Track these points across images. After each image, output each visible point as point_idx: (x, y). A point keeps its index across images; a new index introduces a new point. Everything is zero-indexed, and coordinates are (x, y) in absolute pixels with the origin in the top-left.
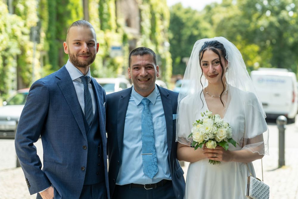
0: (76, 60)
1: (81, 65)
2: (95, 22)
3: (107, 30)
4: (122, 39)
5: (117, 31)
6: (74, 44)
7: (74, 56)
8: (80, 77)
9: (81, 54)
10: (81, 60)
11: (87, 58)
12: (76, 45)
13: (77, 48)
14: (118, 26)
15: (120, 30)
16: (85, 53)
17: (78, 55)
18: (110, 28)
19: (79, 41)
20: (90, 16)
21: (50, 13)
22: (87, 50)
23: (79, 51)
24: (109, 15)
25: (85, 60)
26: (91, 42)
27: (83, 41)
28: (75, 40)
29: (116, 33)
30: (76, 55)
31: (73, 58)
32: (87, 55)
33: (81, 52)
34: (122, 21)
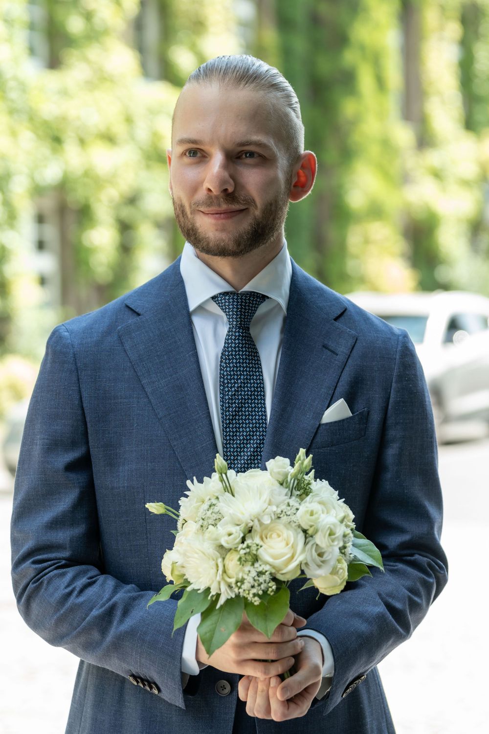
8: (212, 298)
10: (207, 226)
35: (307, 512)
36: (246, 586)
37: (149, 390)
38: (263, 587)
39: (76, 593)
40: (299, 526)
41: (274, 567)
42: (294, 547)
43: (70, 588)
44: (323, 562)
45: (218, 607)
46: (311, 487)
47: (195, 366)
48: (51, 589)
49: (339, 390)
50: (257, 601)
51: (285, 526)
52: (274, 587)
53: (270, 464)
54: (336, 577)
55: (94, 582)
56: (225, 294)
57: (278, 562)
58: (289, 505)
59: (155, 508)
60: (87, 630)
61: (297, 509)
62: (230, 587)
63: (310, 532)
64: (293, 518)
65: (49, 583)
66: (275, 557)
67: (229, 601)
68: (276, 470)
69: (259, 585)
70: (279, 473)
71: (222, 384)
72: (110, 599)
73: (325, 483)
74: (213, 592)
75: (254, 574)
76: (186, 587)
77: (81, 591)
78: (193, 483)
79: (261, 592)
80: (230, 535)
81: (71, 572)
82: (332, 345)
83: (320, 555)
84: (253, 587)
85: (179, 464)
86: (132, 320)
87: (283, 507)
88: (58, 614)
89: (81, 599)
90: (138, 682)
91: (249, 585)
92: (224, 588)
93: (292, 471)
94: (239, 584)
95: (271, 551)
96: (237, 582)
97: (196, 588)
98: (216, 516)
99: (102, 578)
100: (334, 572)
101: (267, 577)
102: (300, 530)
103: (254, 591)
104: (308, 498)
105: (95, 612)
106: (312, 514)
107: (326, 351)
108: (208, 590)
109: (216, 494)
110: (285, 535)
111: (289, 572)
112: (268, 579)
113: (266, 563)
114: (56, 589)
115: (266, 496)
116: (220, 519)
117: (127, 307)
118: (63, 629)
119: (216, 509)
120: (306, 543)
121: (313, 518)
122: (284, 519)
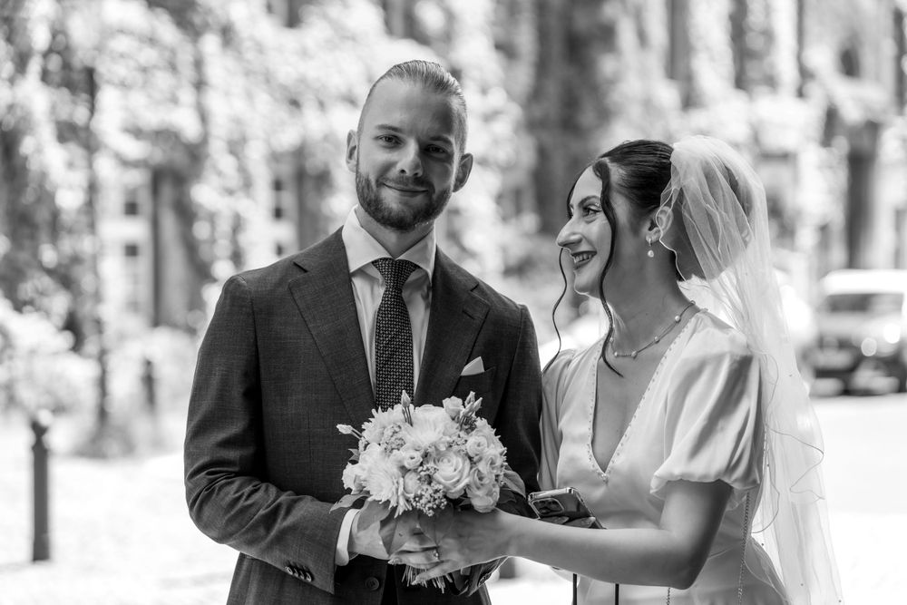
0: (373, 197)
1: (388, 219)
2: (712, 59)
3: (762, 90)
4: (823, 124)
5: (801, 94)
6: (377, 138)
7: (368, 181)
8: (373, 262)
9: (393, 180)
10: (391, 199)
11: (411, 196)
12: (382, 142)
13: (382, 156)
14: (805, 74)
15: (814, 89)
16: (407, 179)
17: (381, 182)
18: (771, 82)
19: (395, 129)
20: (693, 40)
21: (543, 35)
22: (417, 167)
23: (387, 167)
24: (769, 35)
25: (406, 204)
26: (438, 143)
27: (411, 133)
28: (382, 127)
29: (798, 100)
30: (377, 181)
31: (366, 190)
32: (411, 187)
33: (394, 173)
34: (823, 57)
35: (475, 443)
36: (423, 501)
37: (314, 333)
38: (437, 502)
39: (244, 497)
40: (467, 454)
41: (445, 487)
42: (461, 472)
43: (239, 494)
44: (482, 485)
45: (396, 516)
46: (477, 423)
47: (353, 314)
48: (222, 494)
49: (477, 349)
50: (431, 513)
51: (455, 453)
52: (446, 503)
53: (446, 402)
54: (490, 498)
55: (259, 489)
56: (385, 259)
57: (448, 483)
58: (459, 436)
59: (344, 429)
60: (254, 527)
61: (466, 441)
62: (408, 501)
63: (475, 460)
64: (463, 448)
65: (220, 489)
66: (447, 479)
67: (406, 513)
68: (451, 408)
69: (435, 500)
70: (453, 410)
71: (378, 334)
72: (274, 501)
73: (485, 421)
74: (393, 504)
75: (430, 491)
76: (367, 498)
77: (249, 496)
78: (377, 411)
79: (435, 506)
80: (412, 458)
81: (238, 482)
82: (470, 311)
83: (481, 479)
84: (429, 502)
85: (340, 395)
86: (300, 275)
87: (455, 438)
88: (229, 515)
89: (249, 502)
90: (294, 572)
91: (426, 500)
92: (402, 502)
93: (463, 411)
94: (417, 499)
95: (443, 473)
96: (415, 498)
97: (377, 499)
98: (399, 442)
99: (264, 486)
100: (490, 494)
101: (440, 494)
102: (467, 458)
103: (430, 505)
104: (474, 432)
105: (262, 512)
106: (479, 445)
107: (465, 315)
108: (388, 502)
109: (399, 424)
110: (454, 462)
111: (455, 492)
112: (441, 496)
113: (439, 483)
114: (227, 494)
115: (441, 428)
116: (402, 445)
117: (295, 264)
118: (232, 528)
119: (399, 436)
120: (471, 468)
121: (479, 448)
122: (455, 448)
